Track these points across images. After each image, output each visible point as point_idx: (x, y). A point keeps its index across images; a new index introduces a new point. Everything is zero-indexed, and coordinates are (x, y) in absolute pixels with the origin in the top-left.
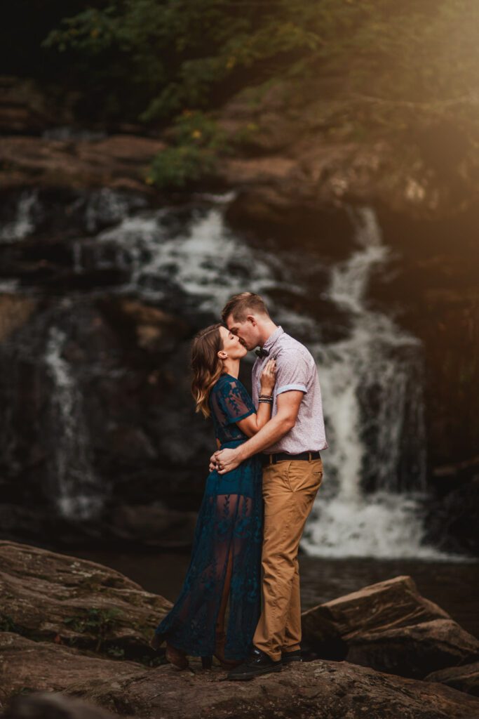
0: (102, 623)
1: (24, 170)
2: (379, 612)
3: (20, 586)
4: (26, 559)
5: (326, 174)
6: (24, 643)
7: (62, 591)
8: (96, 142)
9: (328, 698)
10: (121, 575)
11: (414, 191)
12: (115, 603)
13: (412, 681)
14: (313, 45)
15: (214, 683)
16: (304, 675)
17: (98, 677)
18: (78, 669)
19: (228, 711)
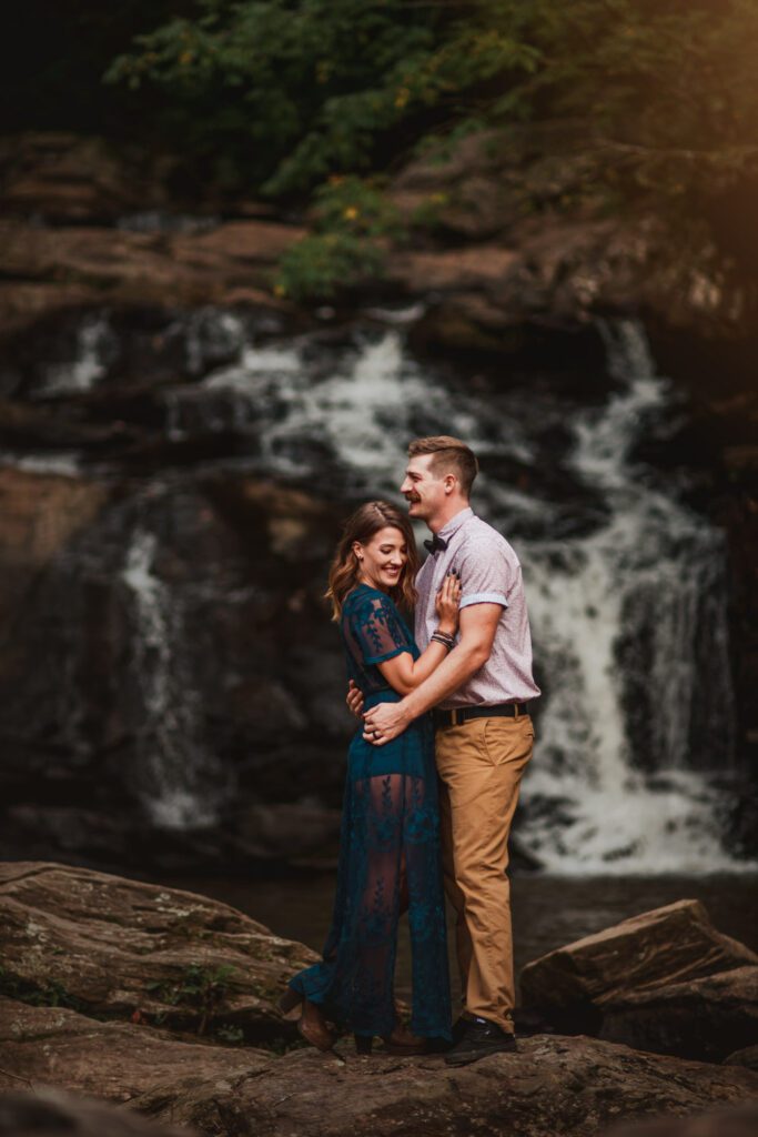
0: (206, 988)
1: (88, 280)
2: (649, 959)
3: (76, 935)
4: (84, 890)
5: (564, 271)
6: (81, 1024)
7: (143, 940)
8: (200, 233)
9: (557, 1093)
10: (236, 911)
11: (704, 293)
12: (226, 957)
13: (697, 1065)
14: (530, 66)
15: (376, 1077)
16: (518, 1059)
17: (200, 1073)
18: (167, 1063)
19: (398, 1120)
